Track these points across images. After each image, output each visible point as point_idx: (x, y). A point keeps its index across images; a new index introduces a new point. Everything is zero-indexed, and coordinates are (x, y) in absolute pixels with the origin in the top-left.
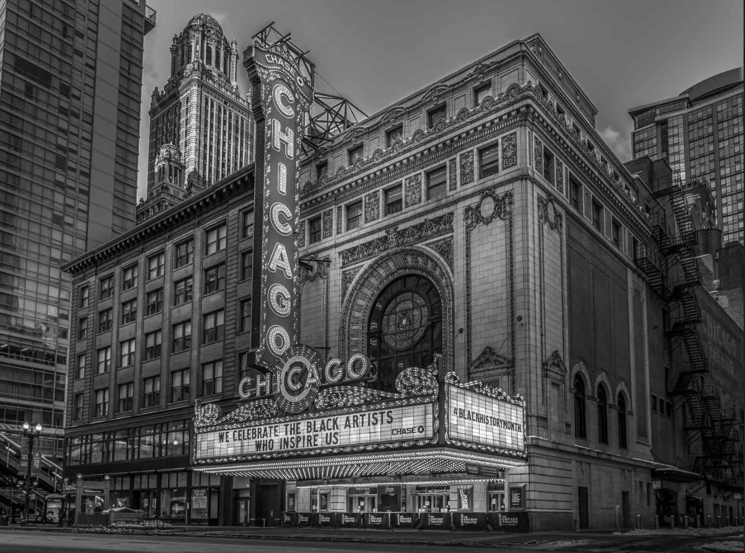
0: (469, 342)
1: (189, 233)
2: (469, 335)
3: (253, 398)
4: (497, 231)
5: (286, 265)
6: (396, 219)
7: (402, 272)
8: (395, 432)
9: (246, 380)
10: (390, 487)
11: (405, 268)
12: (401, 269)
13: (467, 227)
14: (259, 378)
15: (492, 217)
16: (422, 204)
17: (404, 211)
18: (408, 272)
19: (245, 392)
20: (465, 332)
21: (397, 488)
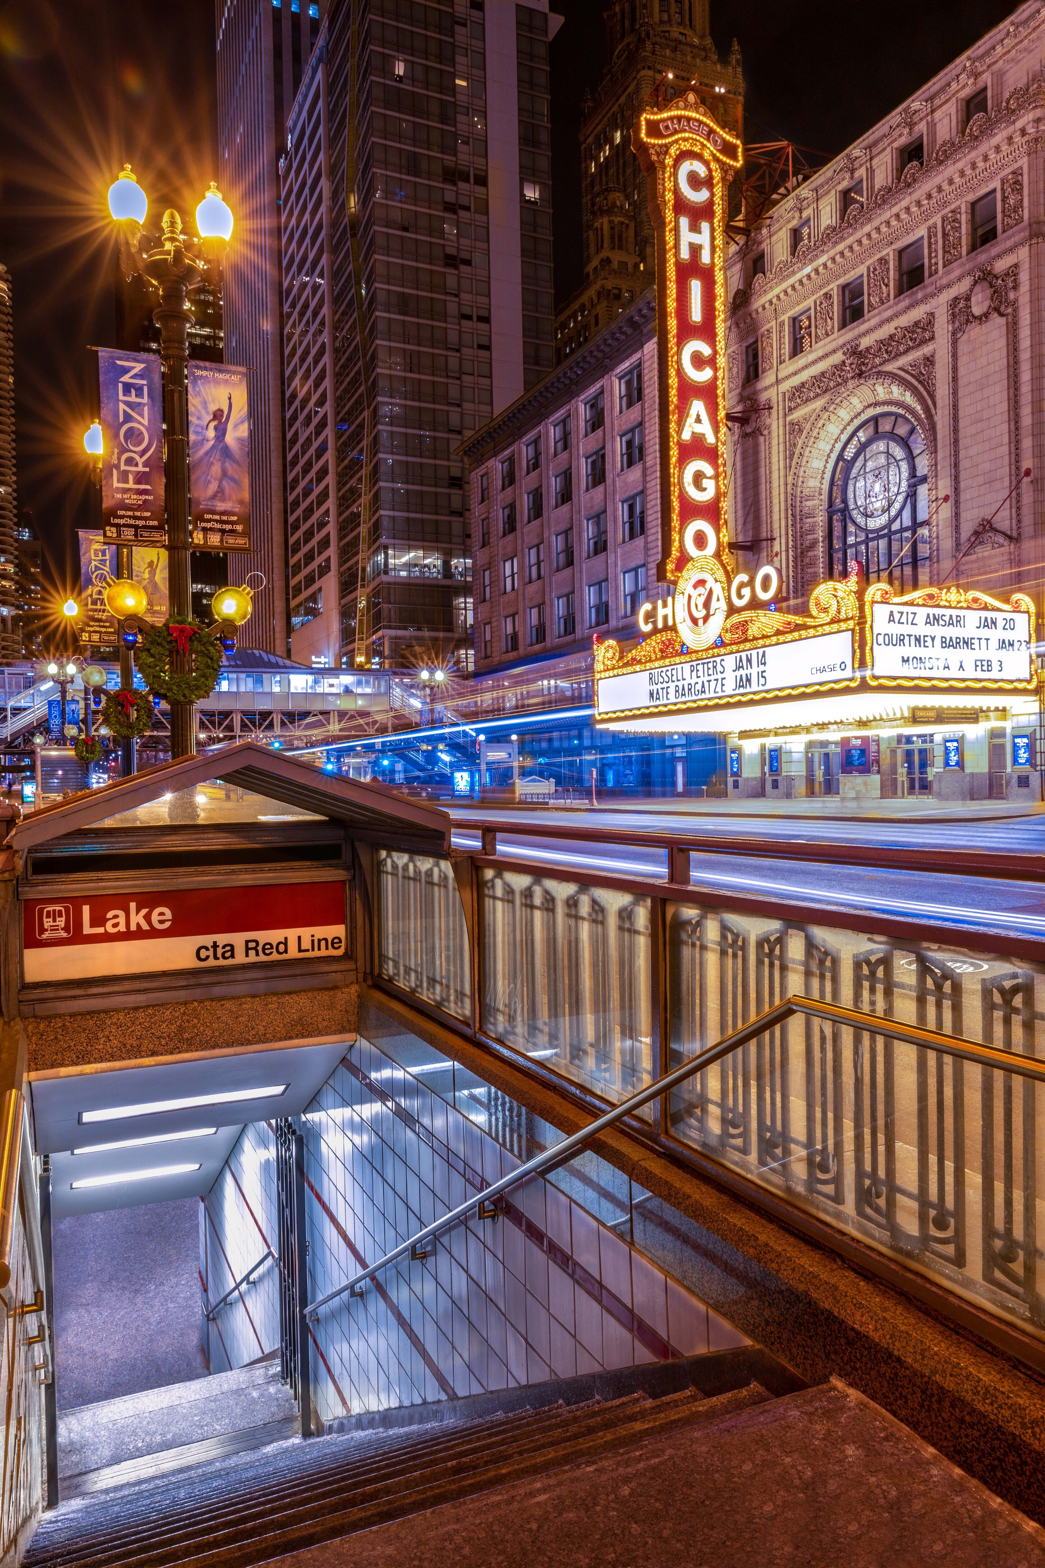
0: (957, 515)
1: (598, 385)
2: (957, 503)
3: (655, 631)
4: (995, 334)
5: (705, 429)
6: (856, 332)
7: (871, 412)
8: (814, 671)
9: (647, 607)
10: (856, 738)
11: (876, 404)
12: (869, 406)
13: (954, 333)
14: (660, 603)
15: (986, 315)
16: (892, 302)
17: (866, 317)
18: (879, 410)
19: (646, 623)
20: (951, 501)
21: (865, 740)
